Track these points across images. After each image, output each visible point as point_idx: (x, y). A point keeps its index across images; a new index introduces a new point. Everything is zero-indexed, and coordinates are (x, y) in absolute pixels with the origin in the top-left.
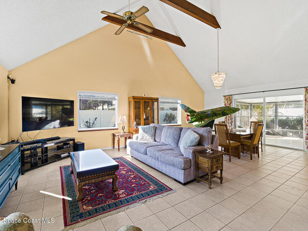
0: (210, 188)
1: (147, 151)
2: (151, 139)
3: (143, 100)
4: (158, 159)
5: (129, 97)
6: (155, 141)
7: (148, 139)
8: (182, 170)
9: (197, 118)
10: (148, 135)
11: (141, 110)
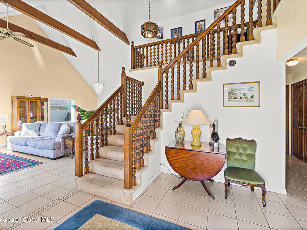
0: (73, 158)
1: (27, 143)
2: (35, 134)
3: (29, 100)
4: (36, 146)
5: (12, 97)
6: (39, 135)
7: (31, 134)
8: (53, 149)
9: (87, 116)
10: (32, 131)
11: (27, 109)
